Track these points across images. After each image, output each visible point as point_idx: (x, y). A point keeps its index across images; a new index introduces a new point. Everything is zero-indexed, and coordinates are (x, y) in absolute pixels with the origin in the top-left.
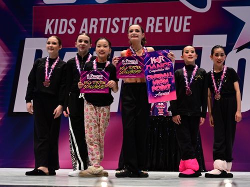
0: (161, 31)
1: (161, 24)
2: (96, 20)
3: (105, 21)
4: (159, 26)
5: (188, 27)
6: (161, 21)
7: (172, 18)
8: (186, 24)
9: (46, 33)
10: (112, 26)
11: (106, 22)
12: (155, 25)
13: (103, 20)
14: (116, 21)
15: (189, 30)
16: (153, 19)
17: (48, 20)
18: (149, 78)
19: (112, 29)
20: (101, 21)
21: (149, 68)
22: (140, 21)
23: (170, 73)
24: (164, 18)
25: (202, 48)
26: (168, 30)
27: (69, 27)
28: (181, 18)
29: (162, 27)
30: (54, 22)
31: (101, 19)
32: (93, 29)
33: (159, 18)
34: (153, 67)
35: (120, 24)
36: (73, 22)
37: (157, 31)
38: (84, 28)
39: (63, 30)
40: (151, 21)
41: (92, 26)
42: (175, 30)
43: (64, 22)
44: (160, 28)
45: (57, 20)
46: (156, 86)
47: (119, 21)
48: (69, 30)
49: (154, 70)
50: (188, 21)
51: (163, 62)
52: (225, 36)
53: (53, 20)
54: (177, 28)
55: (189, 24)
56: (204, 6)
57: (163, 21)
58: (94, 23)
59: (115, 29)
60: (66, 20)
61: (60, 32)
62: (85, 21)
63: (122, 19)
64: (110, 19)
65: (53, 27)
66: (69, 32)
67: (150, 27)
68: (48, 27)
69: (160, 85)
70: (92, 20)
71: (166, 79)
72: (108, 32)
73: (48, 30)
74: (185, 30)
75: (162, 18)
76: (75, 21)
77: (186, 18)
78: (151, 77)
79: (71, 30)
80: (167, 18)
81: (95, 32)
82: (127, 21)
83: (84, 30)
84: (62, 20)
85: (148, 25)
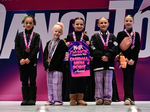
18: (72, 59)
21: (72, 52)
23: (87, 57)
25: (116, 10)
34: (75, 52)
46: (76, 65)
49: (75, 54)
51: (82, 49)
69: (79, 65)
71: (83, 61)
78: (73, 59)
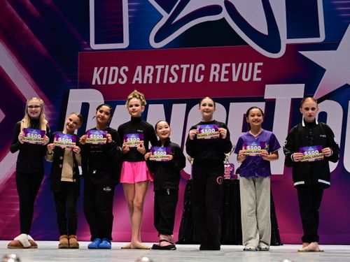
0: (227, 80)
1: (227, 72)
2: (152, 68)
3: (162, 69)
4: (225, 75)
5: (258, 76)
6: (227, 68)
7: (240, 65)
8: (257, 71)
9: (94, 83)
10: (170, 75)
11: (163, 71)
12: (220, 73)
13: (159, 67)
14: (175, 69)
15: (260, 79)
16: (218, 66)
17: (96, 69)
19: (171, 79)
20: (157, 69)
22: (203, 69)
24: (231, 66)
25: (275, 99)
26: (235, 79)
27: (119, 76)
28: (251, 64)
29: (229, 76)
30: (103, 70)
31: (157, 67)
32: (148, 78)
33: (224, 65)
35: (179, 72)
36: (124, 70)
37: (223, 79)
38: (138, 77)
39: (113, 80)
40: (215, 68)
41: (146, 74)
42: (244, 79)
43: (114, 71)
44: (226, 76)
45: (106, 68)
47: (178, 68)
48: (120, 80)
50: (259, 68)
52: (303, 86)
53: (101, 68)
54: (246, 77)
55: (260, 71)
56: (277, 51)
57: (229, 69)
58: (149, 70)
59: (173, 79)
60: (116, 69)
61: (110, 82)
62: (139, 68)
63: (182, 66)
64: (167, 67)
65: (101, 76)
66: (120, 82)
67: (214, 76)
68: (96, 76)
70: (147, 67)
72: (165, 81)
73: (96, 80)
74: (255, 79)
75: (229, 65)
76: (127, 69)
77: (257, 65)
79: (123, 80)
80: (234, 65)
81: (150, 82)
82: (187, 68)
83: (137, 79)
84: (112, 68)
85: (212, 73)
